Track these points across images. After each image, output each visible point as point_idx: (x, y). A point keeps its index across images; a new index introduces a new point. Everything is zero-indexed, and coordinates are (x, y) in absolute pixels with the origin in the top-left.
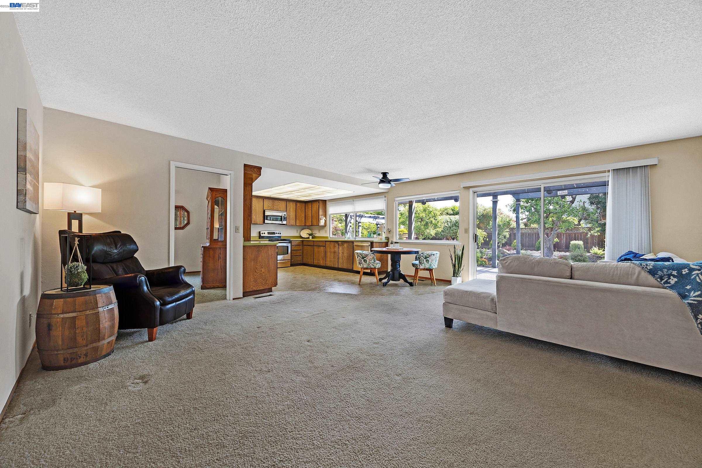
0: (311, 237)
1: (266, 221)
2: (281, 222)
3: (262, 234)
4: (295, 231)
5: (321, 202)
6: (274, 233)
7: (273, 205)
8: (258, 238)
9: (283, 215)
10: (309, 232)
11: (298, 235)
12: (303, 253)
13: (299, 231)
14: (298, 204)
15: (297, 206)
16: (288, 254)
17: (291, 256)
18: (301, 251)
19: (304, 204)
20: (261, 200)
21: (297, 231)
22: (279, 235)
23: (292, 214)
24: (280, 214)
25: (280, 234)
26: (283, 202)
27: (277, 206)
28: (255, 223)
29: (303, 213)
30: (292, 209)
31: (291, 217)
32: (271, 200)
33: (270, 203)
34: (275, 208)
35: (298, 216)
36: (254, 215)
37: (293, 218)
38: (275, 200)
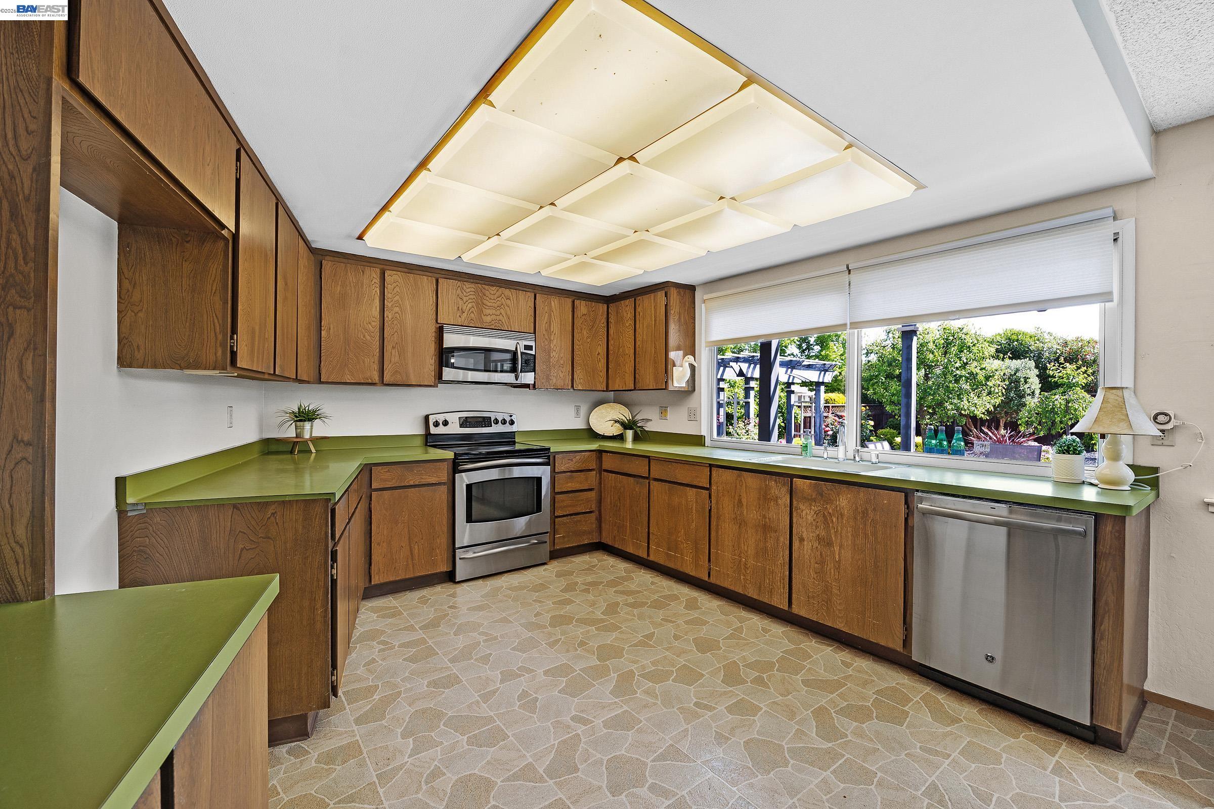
0: (629, 434)
1: (448, 373)
2: (509, 378)
3: (436, 424)
4: (572, 411)
5: (673, 293)
6: (486, 422)
7: (480, 306)
8: (419, 442)
9: (521, 349)
10: (621, 413)
11: (579, 424)
12: (600, 502)
13: (584, 410)
14: (582, 307)
15: (578, 313)
16: (539, 509)
17: (553, 518)
18: (593, 494)
19: (602, 308)
20: (427, 283)
21: (578, 408)
22: (507, 428)
23: (559, 349)
24: (508, 344)
25: (512, 423)
26: (521, 295)
27: (494, 312)
28: (398, 379)
29: (600, 342)
30: (559, 327)
31: (552, 356)
32: (473, 285)
33: (465, 299)
34: (488, 319)
35: (580, 353)
36: (393, 348)
37: (562, 362)
38: (487, 287)
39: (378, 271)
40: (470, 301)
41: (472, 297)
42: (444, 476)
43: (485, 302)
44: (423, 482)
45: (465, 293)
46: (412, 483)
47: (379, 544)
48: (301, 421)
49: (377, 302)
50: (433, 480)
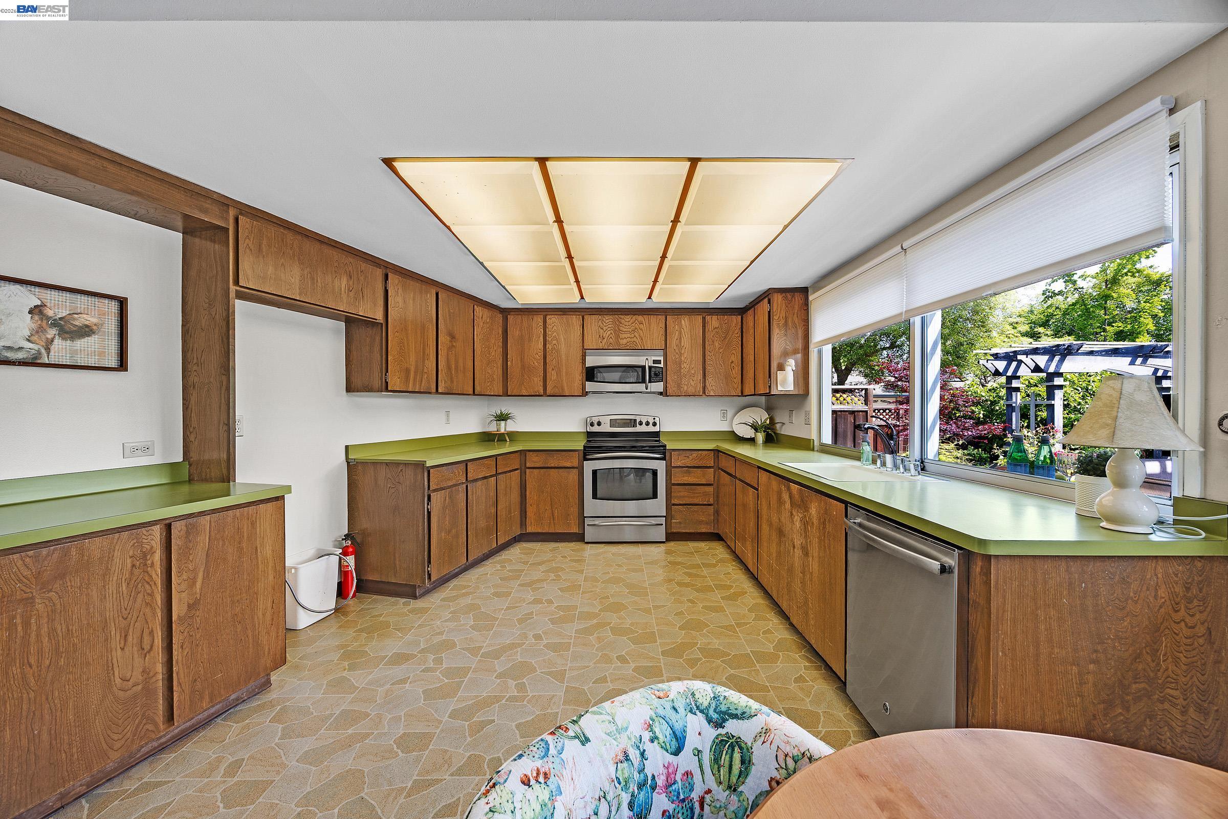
0: (761, 436)
1: (590, 386)
2: (641, 387)
3: (592, 424)
4: (718, 414)
5: (777, 299)
6: (633, 423)
7: (617, 332)
8: (580, 437)
9: (649, 364)
11: (724, 427)
12: (717, 496)
13: (730, 414)
14: (713, 321)
15: (709, 327)
17: (669, 505)
18: (710, 489)
19: (735, 320)
20: (575, 321)
21: (724, 414)
22: (651, 429)
23: (690, 358)
24: (639, 360)
25: (655, 424)
26: (653, 319)
27: (629, 335)
28: (557, 391)
29: (734, 352)
30: (690, 341)
31: (682, 367)
32: (611, 317)
33: (605, 328)
34: (625, 341)
35: (711, 363)
36: (553, 369)
37: (693, 372)
38: (622, 317)
39: (542, 316)
40: (609, 329)
41: (610, 326)
42: (575, 463)
43: (621, 328)
44: (561, 465)
45: (605, 324)
46: (552, 465)
47: (531, 505)
48: (499, 420)
49: (542, 338)
50: (568, 464)
